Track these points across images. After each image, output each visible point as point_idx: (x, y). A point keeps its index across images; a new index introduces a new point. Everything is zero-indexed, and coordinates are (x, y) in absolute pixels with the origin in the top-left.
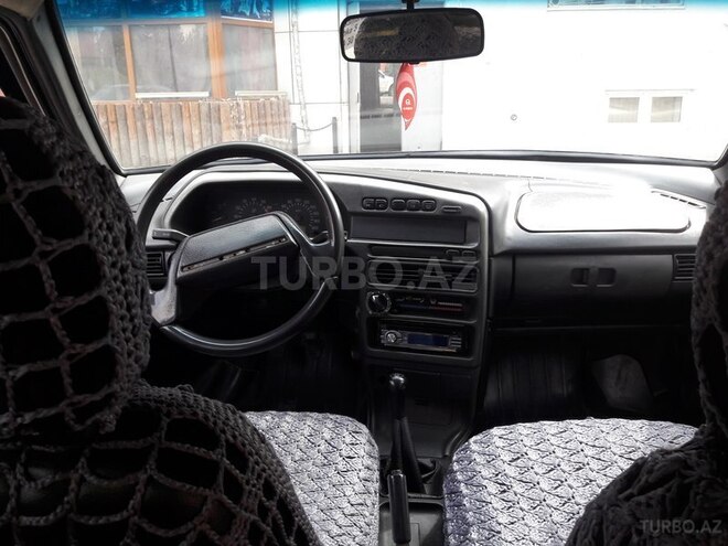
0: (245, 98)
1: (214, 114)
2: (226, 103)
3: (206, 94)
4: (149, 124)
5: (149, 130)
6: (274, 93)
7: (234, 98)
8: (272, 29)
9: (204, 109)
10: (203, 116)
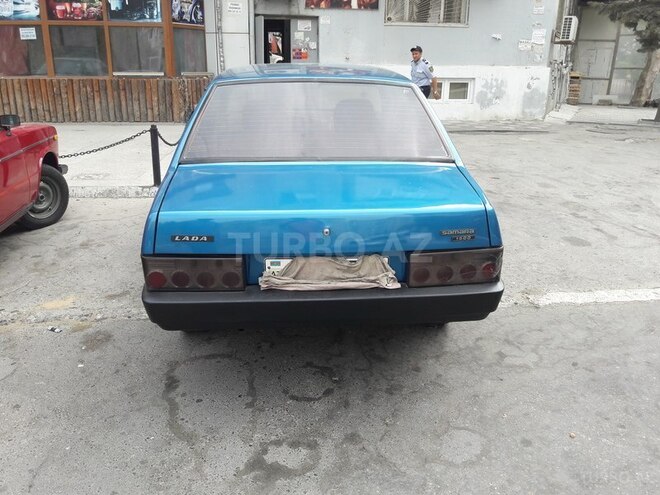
0: (187, 77)
1: (167, 87)
2: (176, 80)
3: (162, 74)
4: (122, 93)
5: (123, 97)
6: (204, 74)
7: (181, 77)
8: (204, 31)
9: (161, 84)
10: (161, 89)
